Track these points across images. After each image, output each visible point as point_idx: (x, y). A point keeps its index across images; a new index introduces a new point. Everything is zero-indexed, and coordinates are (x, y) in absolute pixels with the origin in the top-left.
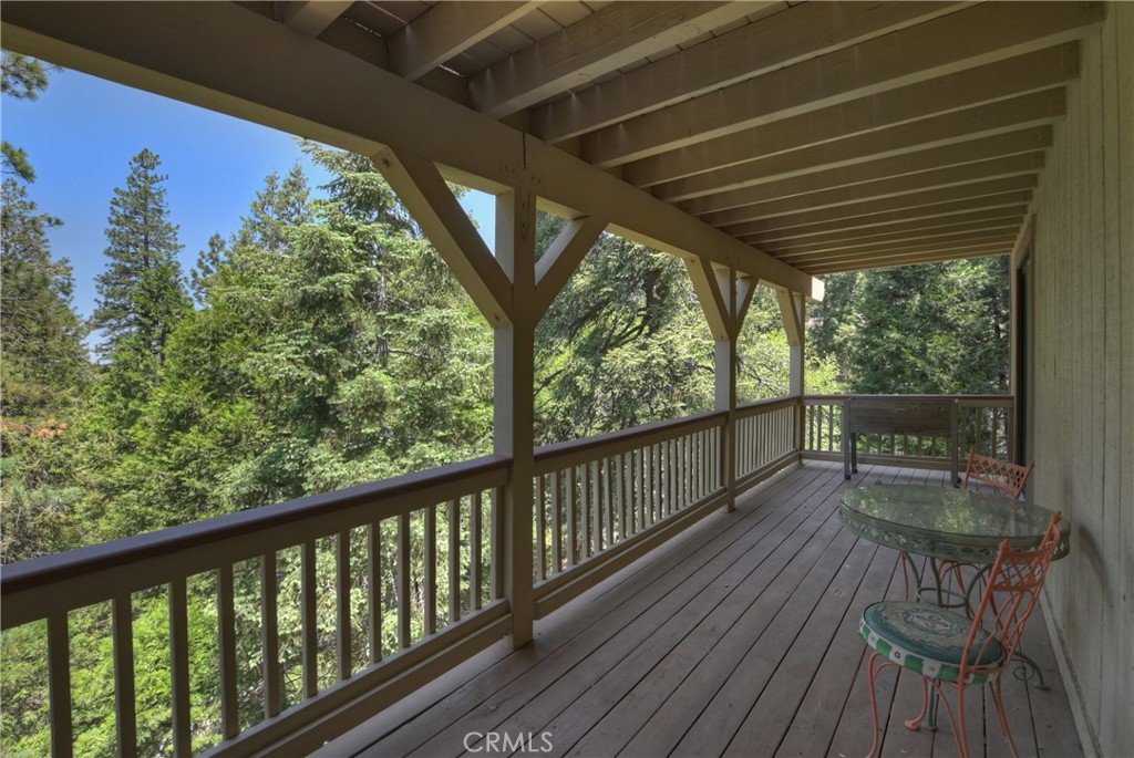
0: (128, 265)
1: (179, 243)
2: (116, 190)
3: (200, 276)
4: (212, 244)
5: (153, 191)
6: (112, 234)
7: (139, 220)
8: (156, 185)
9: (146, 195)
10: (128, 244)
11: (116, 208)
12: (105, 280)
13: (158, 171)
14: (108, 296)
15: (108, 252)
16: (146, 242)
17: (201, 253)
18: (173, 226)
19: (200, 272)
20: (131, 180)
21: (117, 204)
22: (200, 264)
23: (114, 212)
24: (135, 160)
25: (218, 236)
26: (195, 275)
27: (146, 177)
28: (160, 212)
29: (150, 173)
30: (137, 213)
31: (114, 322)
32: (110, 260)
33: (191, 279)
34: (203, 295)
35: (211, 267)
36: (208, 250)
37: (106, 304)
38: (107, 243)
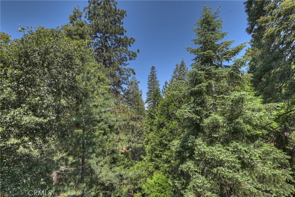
0: (151, 90)
1: (159, 84)
2: (149, 75)
3: (163, 91)
4: (165, 83)
5: (155, 74)
6: (148, 84)
7: (153, 80)
8: (155, 73)
9: (153, 75)
10: (151, 85)
11: (149, 79)
12: (147, 93)
13: (155, 70)
14: (148, 96)
15: (148, 88)
16: (154, 85)
17: (163, 86)
18: (158, 81)
19: (163, 90)
20: (151, 73)
21: (149, 78)
22: (163, 88)
23: (148, 80)
24: (151, 69)
25: (166, 81)
26: (162, 90)
27: (153, 72)
28: (156, 78)
29: (154, 71)
30: (152, 79)
31: (149, 102)
32: (148, 89)
33: (162, 91)
34: (164, 95)
35: (165, 88)
36: (165, 85)
37: (148, 98)
38: (147, 86)
